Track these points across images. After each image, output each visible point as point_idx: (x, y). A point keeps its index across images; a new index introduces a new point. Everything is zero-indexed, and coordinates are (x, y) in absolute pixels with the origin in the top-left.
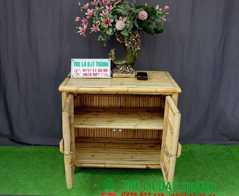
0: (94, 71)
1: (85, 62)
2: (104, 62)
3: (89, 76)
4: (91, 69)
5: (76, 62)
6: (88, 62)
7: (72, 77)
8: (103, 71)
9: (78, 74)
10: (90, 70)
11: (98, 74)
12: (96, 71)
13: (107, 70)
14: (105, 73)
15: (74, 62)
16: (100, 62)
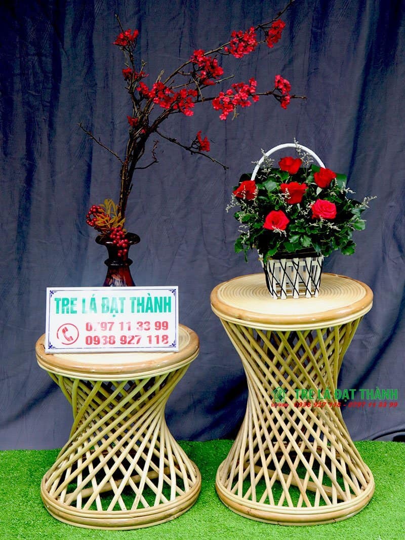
0: (122, 329)
1: (93, 300)
2: (156, 298)
3: (108, 345)
4: (113, 323)
5: (64, 299)
6: (103, 298)
7: (51, 351)
8: (152, 326)
9: (68, 339)
10: (109, 326)
11: (136, 339)
12: (129, 329)
13: (165, 325)
14: (161, 333)
15: (57, 300)
16: (143, 298)
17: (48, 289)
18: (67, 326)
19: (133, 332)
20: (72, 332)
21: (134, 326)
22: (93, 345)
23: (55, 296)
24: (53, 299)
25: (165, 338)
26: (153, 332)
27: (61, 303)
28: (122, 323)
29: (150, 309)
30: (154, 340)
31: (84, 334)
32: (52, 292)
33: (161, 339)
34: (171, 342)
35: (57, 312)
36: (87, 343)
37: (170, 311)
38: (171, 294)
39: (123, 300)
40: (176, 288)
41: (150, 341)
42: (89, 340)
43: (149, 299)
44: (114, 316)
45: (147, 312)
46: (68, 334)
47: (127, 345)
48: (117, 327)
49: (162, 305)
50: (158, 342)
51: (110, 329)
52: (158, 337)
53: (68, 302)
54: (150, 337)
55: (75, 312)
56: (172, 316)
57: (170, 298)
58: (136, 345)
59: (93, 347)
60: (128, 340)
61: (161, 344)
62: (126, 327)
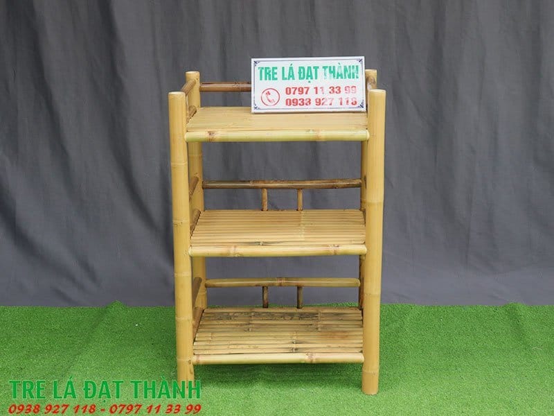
17: (253, 60)
22: (292, 107)
23: (258, 65)
24: (257, 68)
27: (263, 71)
28: (316, 88)
31: (284, 97)
32: (255, 62)
35: (261, 79)
36: (287, 104)
38: (359, 64)
40: (363, 58)
42: (289, 102)
44: (309, 82)
45: (337, 78)
51: (306, 93)
53: (270, 71)
55: (276, 79)
57: (357, 67)
59: (292, 108)
60: (322, 102)
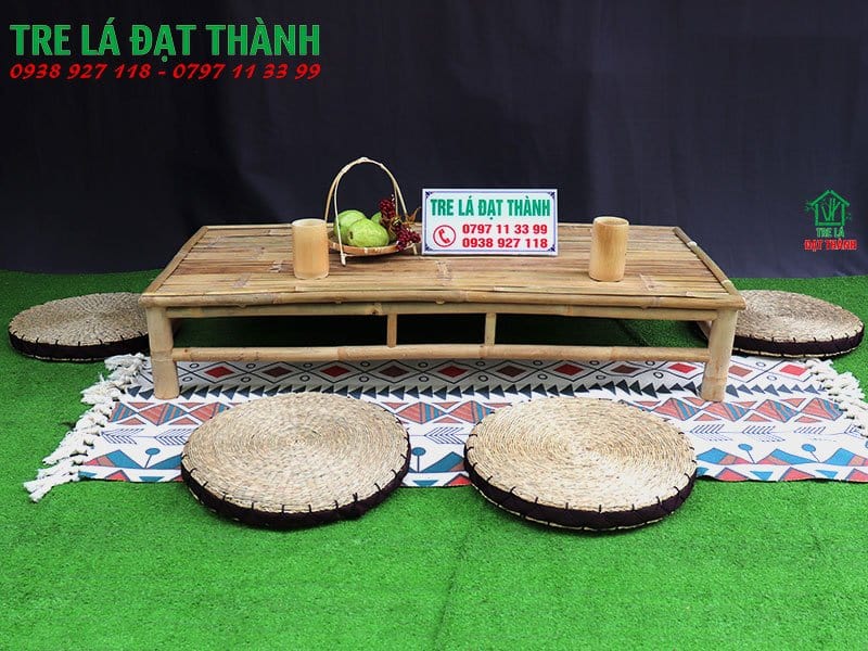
18: (444, 228)
19: (512, 235)
20: (448, 234)
21: (512, 229)
25: (544, 243)
26: (531, 235)
29: (527, 212)
30: (533, 243)
33: (539, 243)
34: (550, 246)
37: (548, 214)
39: (499, 202)
41: (529, 246)
43: (527, 201)
46: (445, 236)
47: (504, 248)
48: (494, 230)
49: (540, 208)
50: (536, 246)
52: (536, 240)
54: (528, 240)
56: (550, 220)
58: (513, 248)
61: (539, 248)
62: (503, 229)
